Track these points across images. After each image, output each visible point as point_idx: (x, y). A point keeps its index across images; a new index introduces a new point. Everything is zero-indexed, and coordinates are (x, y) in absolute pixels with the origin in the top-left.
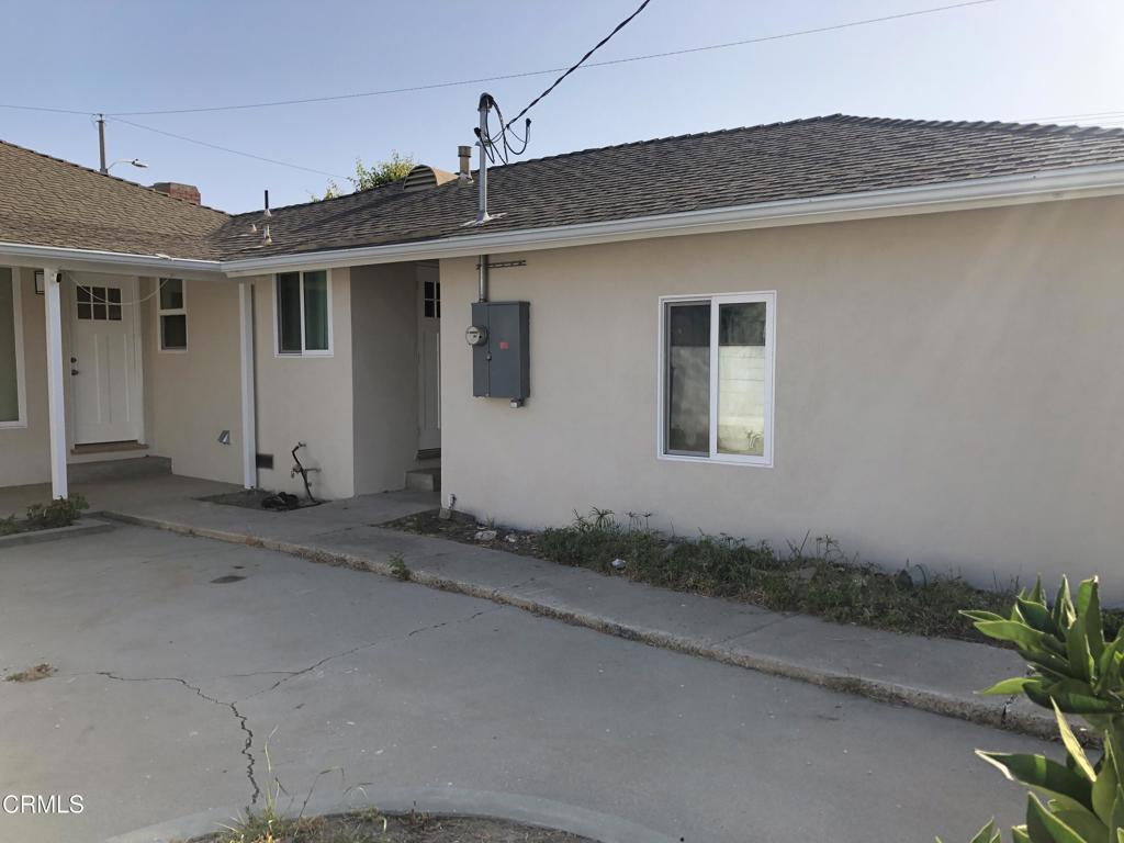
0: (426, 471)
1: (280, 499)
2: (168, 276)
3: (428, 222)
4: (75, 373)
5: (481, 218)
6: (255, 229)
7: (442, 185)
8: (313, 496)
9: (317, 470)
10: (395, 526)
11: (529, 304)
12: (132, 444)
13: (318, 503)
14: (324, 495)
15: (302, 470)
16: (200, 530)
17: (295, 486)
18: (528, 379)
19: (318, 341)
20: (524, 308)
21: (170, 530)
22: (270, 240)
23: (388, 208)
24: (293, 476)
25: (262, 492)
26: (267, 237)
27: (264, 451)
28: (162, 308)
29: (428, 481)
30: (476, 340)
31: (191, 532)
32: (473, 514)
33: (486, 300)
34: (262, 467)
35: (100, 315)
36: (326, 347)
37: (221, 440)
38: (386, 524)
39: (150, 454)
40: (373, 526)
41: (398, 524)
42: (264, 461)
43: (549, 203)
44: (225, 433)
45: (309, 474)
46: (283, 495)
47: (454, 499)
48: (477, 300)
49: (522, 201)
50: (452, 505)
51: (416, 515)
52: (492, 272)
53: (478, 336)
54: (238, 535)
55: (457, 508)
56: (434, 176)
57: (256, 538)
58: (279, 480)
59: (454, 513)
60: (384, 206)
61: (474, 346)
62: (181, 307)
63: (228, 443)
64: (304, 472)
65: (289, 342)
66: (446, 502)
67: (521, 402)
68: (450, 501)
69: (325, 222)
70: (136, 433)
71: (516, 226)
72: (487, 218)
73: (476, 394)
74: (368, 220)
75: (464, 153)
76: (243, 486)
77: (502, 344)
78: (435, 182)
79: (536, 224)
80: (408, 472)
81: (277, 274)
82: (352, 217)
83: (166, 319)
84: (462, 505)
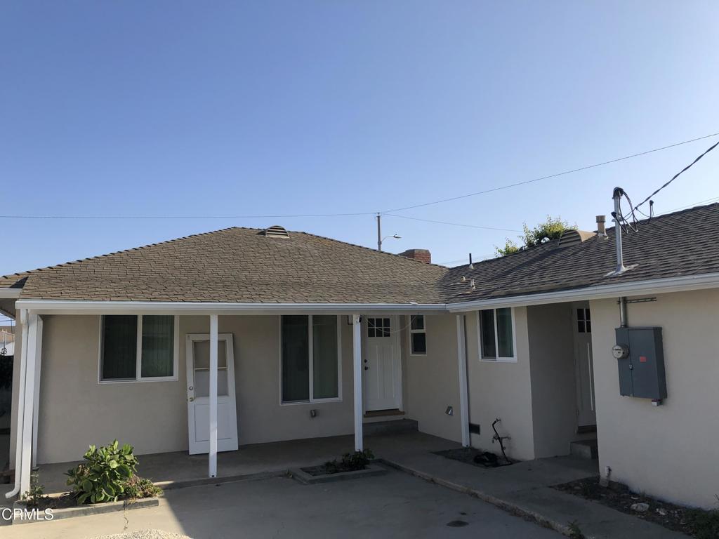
0: (585, 443)
1: (485, 457)
2: (416, 314)
3: (578, 273)
4: (366, 368)
5: (619, 270)
6: (464, 279)
7: (586, 241)
8: (507, 455)
9: (509, 438)
10: (566, 489)
11: (661, 328)
12: (395, 411)
13: (511, 462)
14: (515, 456)
15: (499, 438)
16: (438, 479)
17: (495, 448)
18: (665, 385)
19: (506, 351)
20: (658, 332)
21: (419, 477)
22: (474, 287)
23: (548, 261)
24: (493, 442)
25: (473, 449)
26: (473, 286)
27: (474, 422)
28: (412, 329)
29: (587, 451)
30: (620, 355)
31: (432, 480)
32: (626, 484)
33: (626, 326)
34: (473, 432)
35: (379, 334)
36: (511, 356)
37: (447, 412)
38: (561, 487)
39: (406, 418)
40: (550, 487)
41: (568, 487)
42: (474, 429)
43: (671, 254)
44: (450, 408)
45: (504, 441)
46: (487, 454)
47: (610, 470)
48: (618, 326)
49: (648, 254)
50: (609, 474)
51: (581, 480)
52: (630, 306)
53: (622, 352)
54: (461, 486)
55: (613, 479)
56: (579, 236)
57: (474, 491)
58: (484, 442)
59: (611, 483)
60: (546, 259)
61: (618, 359)
62: (423, 328)
63: (451, 414)
64: (500, 439)
65: (488, 352)
66: (603, 472)
67: (660, 402)
68: (606, 472)
69: (508, 272)
70: (398, 404)
71: (648, 276)
72: (624, 269)
73: (623, 394)
74: (536, 271)
75: (601, 220)
76: (461, 444)
77: (640, 358)
78: (580, 240)
79: (664, 274)
80: (571, 443)
81: (480, 311)
82: (525, 269)
83: (415, 335)
84: (617, 476)
